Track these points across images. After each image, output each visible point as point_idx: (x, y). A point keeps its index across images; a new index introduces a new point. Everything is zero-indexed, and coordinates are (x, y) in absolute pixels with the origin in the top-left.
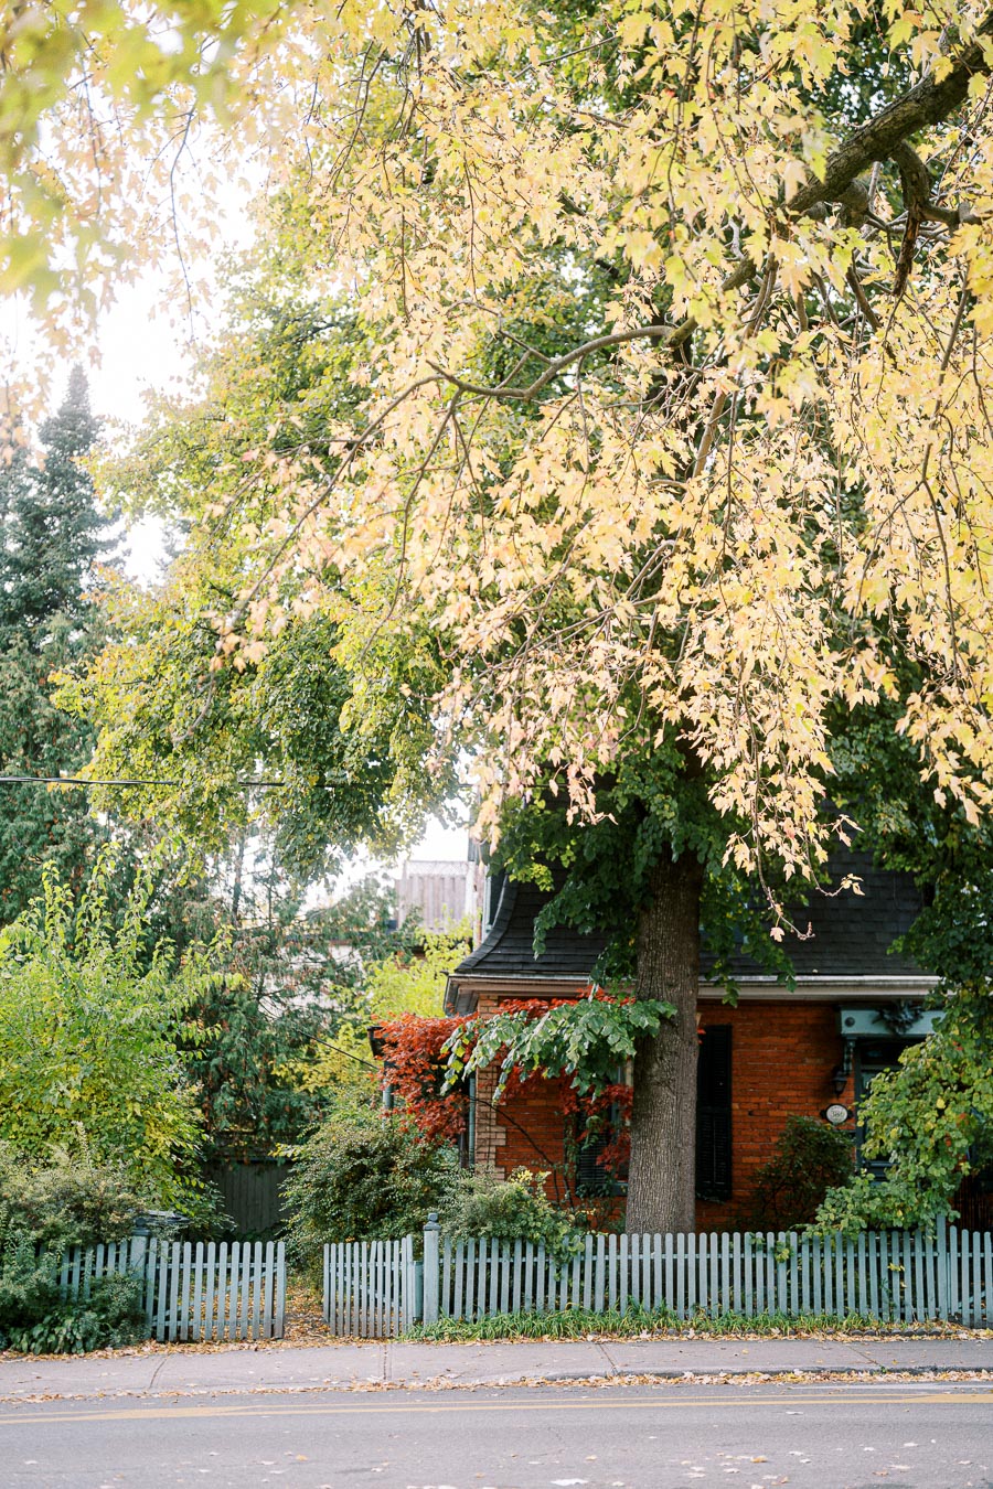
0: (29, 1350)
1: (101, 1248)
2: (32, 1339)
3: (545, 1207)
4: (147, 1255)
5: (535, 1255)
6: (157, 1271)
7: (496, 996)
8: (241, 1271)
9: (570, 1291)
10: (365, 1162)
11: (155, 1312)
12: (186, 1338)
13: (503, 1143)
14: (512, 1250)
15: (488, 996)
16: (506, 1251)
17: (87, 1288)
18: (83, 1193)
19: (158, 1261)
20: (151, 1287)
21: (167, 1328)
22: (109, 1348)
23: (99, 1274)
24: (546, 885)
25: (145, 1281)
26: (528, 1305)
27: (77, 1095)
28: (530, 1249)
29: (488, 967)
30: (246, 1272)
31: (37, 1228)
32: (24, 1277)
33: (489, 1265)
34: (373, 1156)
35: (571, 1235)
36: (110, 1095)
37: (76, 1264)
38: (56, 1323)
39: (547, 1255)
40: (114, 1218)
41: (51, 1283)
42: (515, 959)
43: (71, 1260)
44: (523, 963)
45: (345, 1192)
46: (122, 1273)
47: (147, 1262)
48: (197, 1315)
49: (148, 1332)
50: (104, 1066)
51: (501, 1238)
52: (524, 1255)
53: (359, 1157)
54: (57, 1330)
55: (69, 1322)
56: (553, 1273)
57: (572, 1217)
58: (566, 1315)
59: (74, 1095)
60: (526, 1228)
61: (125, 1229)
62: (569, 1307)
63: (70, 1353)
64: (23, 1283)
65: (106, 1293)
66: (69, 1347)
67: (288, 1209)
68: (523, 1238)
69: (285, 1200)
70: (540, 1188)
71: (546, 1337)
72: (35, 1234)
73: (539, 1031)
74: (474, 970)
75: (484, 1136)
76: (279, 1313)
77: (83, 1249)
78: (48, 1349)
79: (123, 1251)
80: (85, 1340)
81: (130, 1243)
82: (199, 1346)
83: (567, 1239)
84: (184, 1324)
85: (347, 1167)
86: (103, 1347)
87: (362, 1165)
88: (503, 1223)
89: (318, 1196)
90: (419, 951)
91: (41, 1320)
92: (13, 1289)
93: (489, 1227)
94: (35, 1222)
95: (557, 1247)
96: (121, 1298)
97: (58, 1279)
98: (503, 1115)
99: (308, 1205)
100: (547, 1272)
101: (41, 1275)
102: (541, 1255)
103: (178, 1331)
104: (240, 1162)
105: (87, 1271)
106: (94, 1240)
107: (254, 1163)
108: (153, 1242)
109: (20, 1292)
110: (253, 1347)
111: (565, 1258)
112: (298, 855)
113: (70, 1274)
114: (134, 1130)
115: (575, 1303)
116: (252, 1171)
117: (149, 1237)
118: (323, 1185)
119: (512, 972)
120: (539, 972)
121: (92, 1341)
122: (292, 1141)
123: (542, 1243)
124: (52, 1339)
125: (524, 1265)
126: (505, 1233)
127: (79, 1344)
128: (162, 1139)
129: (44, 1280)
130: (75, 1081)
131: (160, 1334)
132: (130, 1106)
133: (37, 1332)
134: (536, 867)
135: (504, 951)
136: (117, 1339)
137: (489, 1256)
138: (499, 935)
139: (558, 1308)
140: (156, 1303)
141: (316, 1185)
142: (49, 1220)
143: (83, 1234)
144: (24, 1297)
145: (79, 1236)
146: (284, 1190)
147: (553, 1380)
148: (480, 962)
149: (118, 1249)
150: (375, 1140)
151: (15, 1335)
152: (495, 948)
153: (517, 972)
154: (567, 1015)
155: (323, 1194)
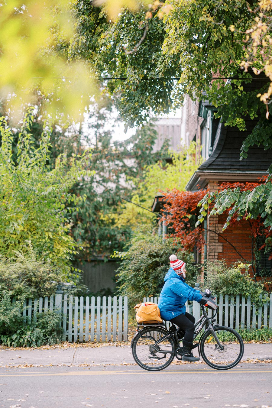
0: (11, 345)
1: (41, 299)
2: (12, 341)
3: (250, 281)
4: (63, 302)
5: (246, 303)
6: (68, 310)
7: (217, 181)
8: (107, 310)
9: (263, 319)
10: (157, 259)
11: (67, 329)
12: (82, 341)
13: (221, 251)
14: (235, 301)
15: (214, 181)
16: (232, 301)
17: (35, 317)
18: (32, 274)
19: (68, 305)
20: (65, 317)
21: (73, 336)
22: (48, 345)
23: (41, 311)
24: (242, 128)
25: (62, 315)
26: (243, 326)
27: (22, 228)
28: (243, 300)
29: (214, 167)
30: (109, 311)
31: (11, 290)
32: (7, 312)
33: (224, 308)
34: (161, 257)
35: (263, 294)
36: (37, 228)
37: (30, 306)
38: (22, 333)
39: (252, 303)
40: (47, 285)
41: (19, 315)
42: (227, 163)
43: (27, 304)
44: (231, 165)
45: (148, 274)
46: (51, 311)
47: (63, 306)
48: (87, 330)
49: (64, 338)
50: (34, 215)
51: (230, 295)
52: (241, 302)
53: (155, 257)
54: (23, 336)
55: (29, 333)
56: (254, 311)
57: (263, 285)
58: (262, 331)
59: (20, 228)
60: (242, 290)
61: (53, 291)
62: (262, 327)
63: (30, 347)
64: (6, 315)
65: (44, 320)
66: (30, 344)
67: (120, 282)
68: (240, 295)
69: (118, 277)
70: (246, 271)
71: (253, 341)
72: (11, 293)
73: (250, 198)
74: (207, 169)
75: (212, 247)
76: (125, 329)
77: (33, 299)
78: (20, 345)
79: (52, 301)
80: (36, 341)
81: (54, 297)
82: (89, 344)
83: (261, 296)
84: (81, 334)
85: (150, 262)
86: (45, 344)
87: (156, 261)
88: (231, 288)
89: (135, 276)
90: (170, 161)
91: (16, 332)
92: (3, 318)
93: (224, 290)
94: (10, 288)
95: (256, 299)
96: (53, 322)
97: (22, 313)
98: (222, 238)
99: (130, 280)
100: (252, 311)
101: (15, 311)
102: (249, 303)
103: (78, 338)
104: (86, 261)
105: (35, 309)
106: (38, 295)
107: (92, 261)
108: (66, 297)
109: (6, 319)
110: (115, 345)
111: (260, 304)
112: (130, 112)
113: (27, 311)
114: (49, 245)
115: (265, 325)
116: (90, 265)
117: (63, 294)
118: (138, 270)
119: (226, 169)
120: (239, 170)
121: (40, 341)
122: (122, 250)
123: (249, 297)
124: (21, 340)
125: (241, 307)
126: (232, 292)
127: (34, 343)
128: (62, 249)
129: (17, 313)
130: (21, 221)
131: (70, 339)
132: (47, 234)
133: (14, 337)
134: (238, 119)
135: (222, 160)
136: (52, 341)
137: (224, 303)
138: (219, 152)
139: (257, 327)
140: (67, 325)
141: (134, 271)
142: (17, 286)
143: (33, 293)
144: (8, 321)
145: (31, 293)
146: (119, 273)
147: (262, 360)
148: (210, 165)
149: (49, 300)
150: (161, 249)
151: (4, 338)
152: (217, 158)
153: (228, 169)
154: (263, 190)
155: (138, 274)
